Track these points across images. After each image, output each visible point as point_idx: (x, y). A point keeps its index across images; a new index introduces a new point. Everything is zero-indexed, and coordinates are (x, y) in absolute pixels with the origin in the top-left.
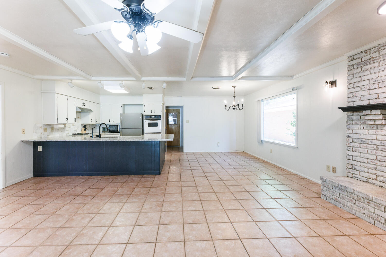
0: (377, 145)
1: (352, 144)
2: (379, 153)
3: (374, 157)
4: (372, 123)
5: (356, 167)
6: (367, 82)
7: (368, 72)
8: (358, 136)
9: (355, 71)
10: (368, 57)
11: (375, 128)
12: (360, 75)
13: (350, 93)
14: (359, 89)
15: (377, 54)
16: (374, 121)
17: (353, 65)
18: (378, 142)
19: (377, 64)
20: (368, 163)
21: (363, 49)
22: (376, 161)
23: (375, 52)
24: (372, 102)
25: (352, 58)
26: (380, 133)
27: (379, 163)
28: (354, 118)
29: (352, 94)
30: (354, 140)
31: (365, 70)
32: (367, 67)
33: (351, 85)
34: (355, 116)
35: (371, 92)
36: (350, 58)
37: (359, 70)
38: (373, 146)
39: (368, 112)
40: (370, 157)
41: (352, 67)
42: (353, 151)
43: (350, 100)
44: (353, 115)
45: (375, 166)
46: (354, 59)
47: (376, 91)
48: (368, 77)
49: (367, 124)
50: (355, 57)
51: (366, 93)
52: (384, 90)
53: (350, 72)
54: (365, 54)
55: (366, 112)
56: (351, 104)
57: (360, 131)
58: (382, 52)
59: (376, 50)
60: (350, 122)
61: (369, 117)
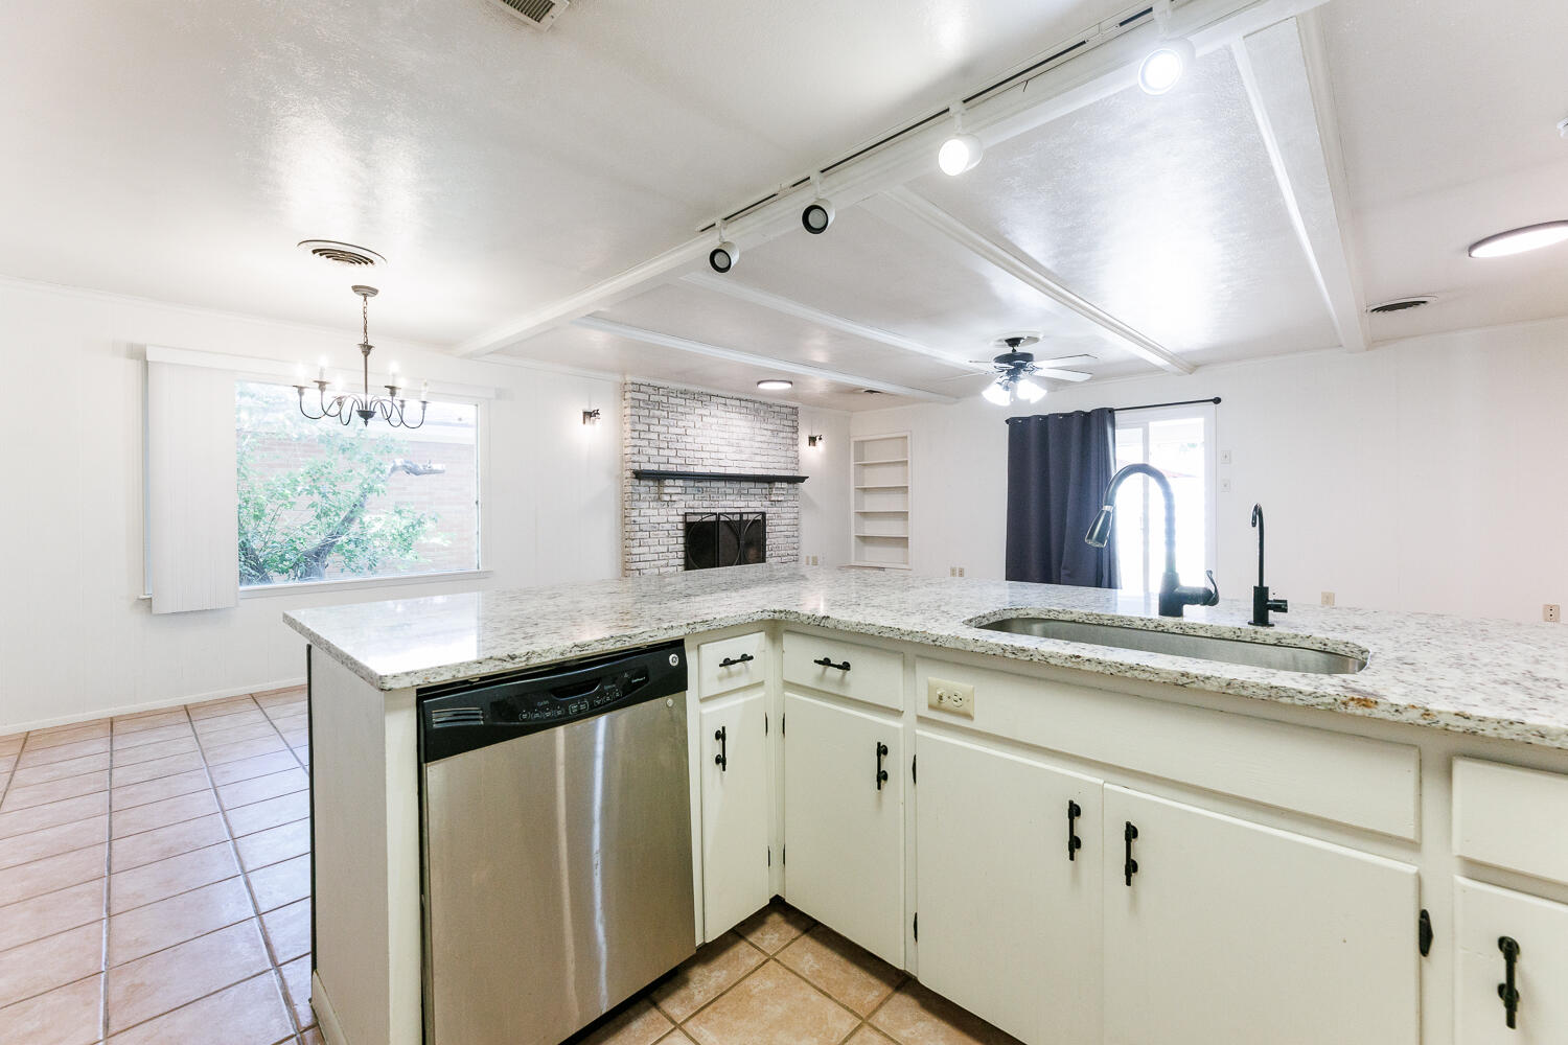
0: (668, 531)
1: (639, 535)
2: (671, 541)
3: (665, 549)
4: (667, 498)
5: (645, 571)
6: (655, 436)
7: (656, 421)
8: (646, 520)
9: (641, 412)
10: (656, 398)
11: (666, 506)
12: (648, 421)
13: (635, 446)
14: (646, 443)
15: (665, 399)
16: (671, 495)
17: (639, 400)
18: (668, 526)
19: (665, 414)
20: (659, 560)
21: (652, 383)
22: (668, 554)
23: (663, 395)
24: (663, 468)
25: (638, 387)
26: (671, 513)
27: (670, 555)
28: (642, 489)
29: (637, 448)
30: (643, 527)
31: (653, 417)
32: (657, 413)
33: (637, 434)
34: (644, 487)
35: (661, 452)
36: (634, 386)
37: (646, 412)
38: (663, 532)
39: (671, 482)
40: (660, 549)
41: (637, 403)
42: (640, 546)
43: (635, 458)
44: (640, 485)
45: (666, 562)
46: (639, 391)
47: (666, 452)
48: (658, 429)
49: (659, 499)
50: (642, 388)
51: (655, 452)
52: (673, 453)
53: (634, 411)
54: (653, 392)
55: (667, 482)
56: (636, 467)
57: (649, 512)
58: (672, 400)
59: (665, 393)
60: (636, 497)
61: (667, 490)
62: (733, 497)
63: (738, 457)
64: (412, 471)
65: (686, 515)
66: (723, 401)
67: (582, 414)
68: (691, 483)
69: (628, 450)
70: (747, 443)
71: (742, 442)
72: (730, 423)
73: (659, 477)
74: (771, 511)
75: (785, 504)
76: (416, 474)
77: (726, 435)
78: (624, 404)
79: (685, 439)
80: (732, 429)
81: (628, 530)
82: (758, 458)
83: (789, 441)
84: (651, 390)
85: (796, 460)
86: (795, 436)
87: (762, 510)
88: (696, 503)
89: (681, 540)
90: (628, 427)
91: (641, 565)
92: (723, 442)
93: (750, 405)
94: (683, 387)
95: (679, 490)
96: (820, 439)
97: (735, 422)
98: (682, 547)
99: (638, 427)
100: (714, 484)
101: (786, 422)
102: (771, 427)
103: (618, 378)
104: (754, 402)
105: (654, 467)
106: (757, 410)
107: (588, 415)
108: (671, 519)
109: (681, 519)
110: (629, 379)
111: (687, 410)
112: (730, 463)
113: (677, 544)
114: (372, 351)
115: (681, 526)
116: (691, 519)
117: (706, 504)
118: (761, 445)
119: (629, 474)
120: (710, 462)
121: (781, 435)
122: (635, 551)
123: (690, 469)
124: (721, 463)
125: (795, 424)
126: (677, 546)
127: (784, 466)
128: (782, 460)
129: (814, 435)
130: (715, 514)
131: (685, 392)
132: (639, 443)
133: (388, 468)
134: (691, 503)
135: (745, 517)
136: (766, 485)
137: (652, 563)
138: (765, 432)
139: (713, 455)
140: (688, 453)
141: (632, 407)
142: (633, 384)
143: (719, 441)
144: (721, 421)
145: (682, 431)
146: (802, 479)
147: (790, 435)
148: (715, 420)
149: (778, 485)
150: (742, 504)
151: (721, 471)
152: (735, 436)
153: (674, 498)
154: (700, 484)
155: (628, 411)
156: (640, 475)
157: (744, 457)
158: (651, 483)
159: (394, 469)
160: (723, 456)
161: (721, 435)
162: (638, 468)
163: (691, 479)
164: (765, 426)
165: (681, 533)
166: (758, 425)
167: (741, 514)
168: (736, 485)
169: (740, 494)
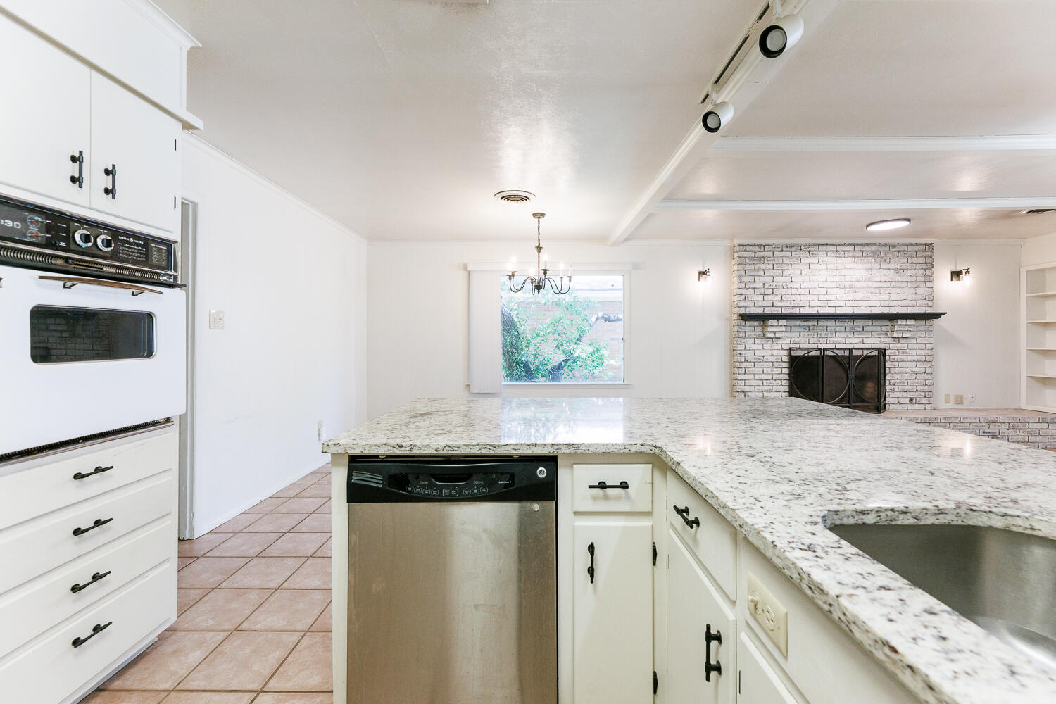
0: (773, 362)
1: (745, 364)
2: (775, 371)
3: (770, 377)
4: (771, 335)
5: (749, 394)
6: (760, 285)
7: (761, 273)
8: (751, 353)
9: (748, 267)
10: (762, 254)
11: (770, 342)
12: (753, 273)
13: (742, 294)
14: (751, 291)
15: (770, 254)
16: (775, 333)
17: (746, 258)
18: (772, 359)
19: (770, 266)
20: (763, 385)
21: (758, 242)
22: (772, 382)
23: (768, 251)
24: (767, 311)
25: (744, 248)
26: (775, 348)
27: (775, 383)
28: (747, 329)
29: (744, 296)
30: (747, 358)
31: (759, 270)
32: (763, 266)
33: (743, 285)
34: (749, 327)
35: (766, 298)
36: (741, 247)
37: (752, 267)
38: (768, 363)
39: (775, 322)
40: (765, 377)
41: (743, 261)
42: (745, 373)
43: (742, 304)
44: (745, 325)
45: (770, 388)
46: (746, 251)
47: (771, 298)
48: (762, 279)
49: (764, 336)
50: (748, 248)
51: (760, 298)
52: (779, 298)
53: (741, 267)
54: (759, 249)
55: (770, 322)
56: (742, 311)
57: (753, 347)
58: (776, 254)
59: (771, 249)
60: (742, 334)
61: (770, 329)
62: (844, 335)
63: (850, 297)
64: (608, 320)
65: (790, 349)
66: (834, 248)
67: (697, 274)
68: (797, 323)
69: (736, 298)
70: (863, 284)
71: (856, 284)
72: (841, 266)
73: (763, 318)
74: (893, 349)
75: (913, 341)
76: (610, 321)
77: (837, 279)
78: (733, 261)
79: (790, 285)
80: (844, 272)
81: (735, 362)
82: (875, 297)
83: (922, 279)
84: (757, 249)
85: (931, 297)
86: (928, 272)
87: (882, 346)
88: (802, 340)
89: (786, 371)
90: (736, 280)
91: (746, 389)
92: (834, 285)
93: (868, 248)
94: (788, 242)
95: (783, 329)
96: (967, 272)
97: (848, 266)
98: (787, 377)
99: (744, 279)
100: (821, 323)
101: (915, 260)
102: (895, 266)
103: (728, 243)
104: (872, 245)
105: (760, 311)
106: (875, 253)
107: (702, 273)
108: (775, 353)
109: (786, 353)
110: (736, 242)
111: (793, 260)
112: (842, 304)
113: (782, 373)
114: (542, 250)
115: (785, 359)
116: (794, 353)
117: (812, 340)
118: (880, 285)
119: (736, 317)
120: (819, 303)
121: (909, 273)
122: (740, 377)
123: (797, 311)
124: (831, 304)
125: (929, 260)
126: (782, 375)
127: (910, 303)
128: (910, 297)
129: (959, 269)
130: (820, 349)
131: (791, 246)
132: (744, 291)
133: (593, 319)
134: (797, 340)
135: (855, 353)
136: (888, 323)
137: (756, 388)
138: (887, 272)
139: (821, 297)
140: (793, 297)
141: (739, 264)
142: (739, 245)
143: (829, 285)
144: (830, 266)
145: (788, 279)
146: (937, 315)
147: (922, 272)
148: (824, 266)
149: (900, 322)
150: (856, 340)
151: (832, 311)
152: (847, 278)
153: (778, 335)
154: (806, 323)
155: (736, 268)
156: (745, 317)
157: (858, 297)
158: (756, 323)
159: (597, 319)
160: (833, 297)
161: (830, 279)
162: (744, 312)
163: (797, 319)
164: (886, 266)
165: (786, 365)
166: (877, 266)
167: (851, 350)
168: (849, 324)
169: (853, 331)
